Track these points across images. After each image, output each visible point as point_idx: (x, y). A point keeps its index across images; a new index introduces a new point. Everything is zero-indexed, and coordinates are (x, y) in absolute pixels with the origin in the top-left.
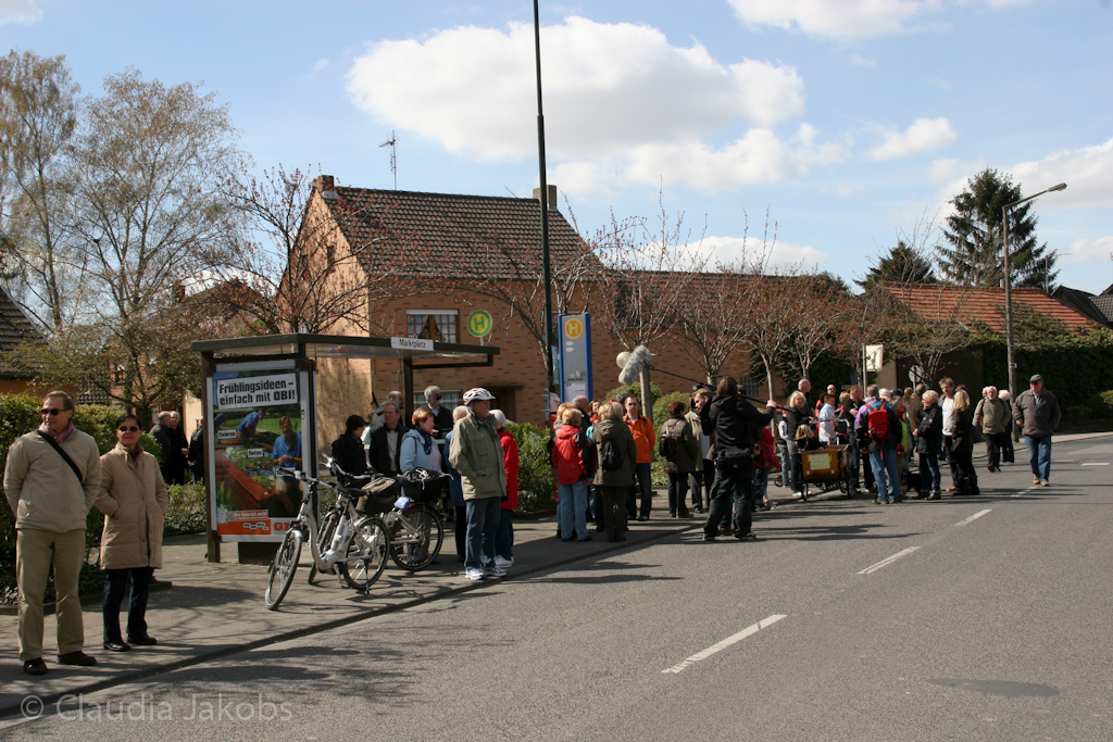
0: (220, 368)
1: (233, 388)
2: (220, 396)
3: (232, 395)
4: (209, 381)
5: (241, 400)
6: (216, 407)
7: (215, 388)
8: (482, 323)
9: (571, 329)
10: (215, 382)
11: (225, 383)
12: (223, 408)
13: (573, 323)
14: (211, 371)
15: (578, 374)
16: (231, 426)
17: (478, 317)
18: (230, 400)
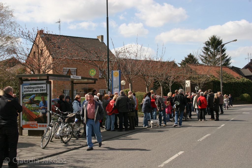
0: (24, 82)
1: (28, 88)
2: (24, 90)
3: (28, 90)
4: (21, 86)
5: (30, 91)
6: (23, 93)
7: (23, 88)
8: (93, 72)
9: (115, 74)
10: (23, 86)
11: (26, 86)
12: (25, 93)
13: (116, 73)
14: (22, 83)
15: (117, 86)
16: (27, 98)
17: (92, 70)
18: (27, 91)
